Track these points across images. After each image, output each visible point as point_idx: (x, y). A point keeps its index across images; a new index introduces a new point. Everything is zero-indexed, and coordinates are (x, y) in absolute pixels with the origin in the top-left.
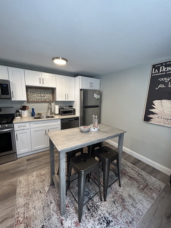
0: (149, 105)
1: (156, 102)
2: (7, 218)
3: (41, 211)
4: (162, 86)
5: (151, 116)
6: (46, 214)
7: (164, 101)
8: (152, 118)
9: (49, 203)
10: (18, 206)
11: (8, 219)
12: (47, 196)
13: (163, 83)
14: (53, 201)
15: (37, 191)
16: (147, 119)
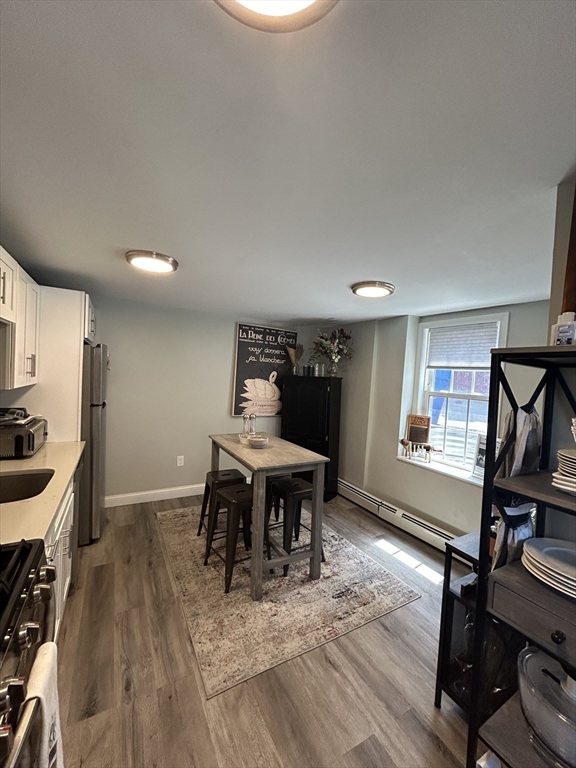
0: (240, 388)
1: (248, 382)
2: (326, 658)
3: (313, 604)
4: (251, 358)
5: (243, 405)
6: (317, 597)
7: (257, 380)
8: (245, 408)
9: (299, 596)
10: (304, 647)
11: (328, 655)
12: (285, 602)
13: (253, 354)
14: (296, 591)
15: (271, 622)
16: (238, 411)
